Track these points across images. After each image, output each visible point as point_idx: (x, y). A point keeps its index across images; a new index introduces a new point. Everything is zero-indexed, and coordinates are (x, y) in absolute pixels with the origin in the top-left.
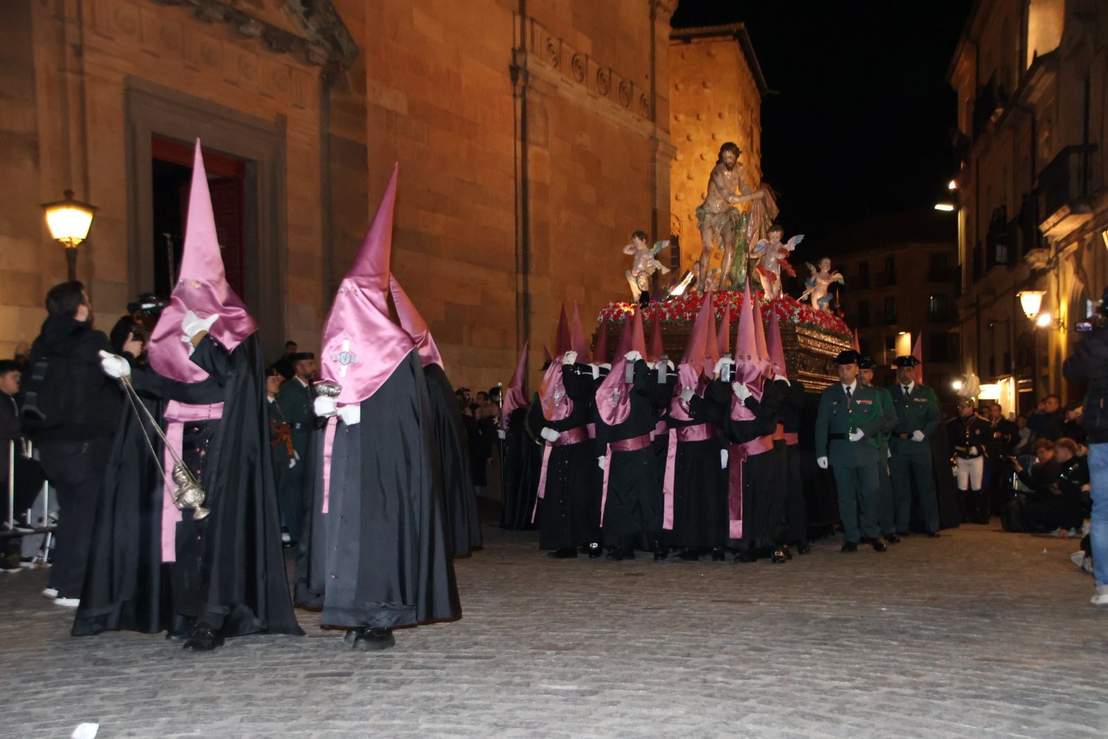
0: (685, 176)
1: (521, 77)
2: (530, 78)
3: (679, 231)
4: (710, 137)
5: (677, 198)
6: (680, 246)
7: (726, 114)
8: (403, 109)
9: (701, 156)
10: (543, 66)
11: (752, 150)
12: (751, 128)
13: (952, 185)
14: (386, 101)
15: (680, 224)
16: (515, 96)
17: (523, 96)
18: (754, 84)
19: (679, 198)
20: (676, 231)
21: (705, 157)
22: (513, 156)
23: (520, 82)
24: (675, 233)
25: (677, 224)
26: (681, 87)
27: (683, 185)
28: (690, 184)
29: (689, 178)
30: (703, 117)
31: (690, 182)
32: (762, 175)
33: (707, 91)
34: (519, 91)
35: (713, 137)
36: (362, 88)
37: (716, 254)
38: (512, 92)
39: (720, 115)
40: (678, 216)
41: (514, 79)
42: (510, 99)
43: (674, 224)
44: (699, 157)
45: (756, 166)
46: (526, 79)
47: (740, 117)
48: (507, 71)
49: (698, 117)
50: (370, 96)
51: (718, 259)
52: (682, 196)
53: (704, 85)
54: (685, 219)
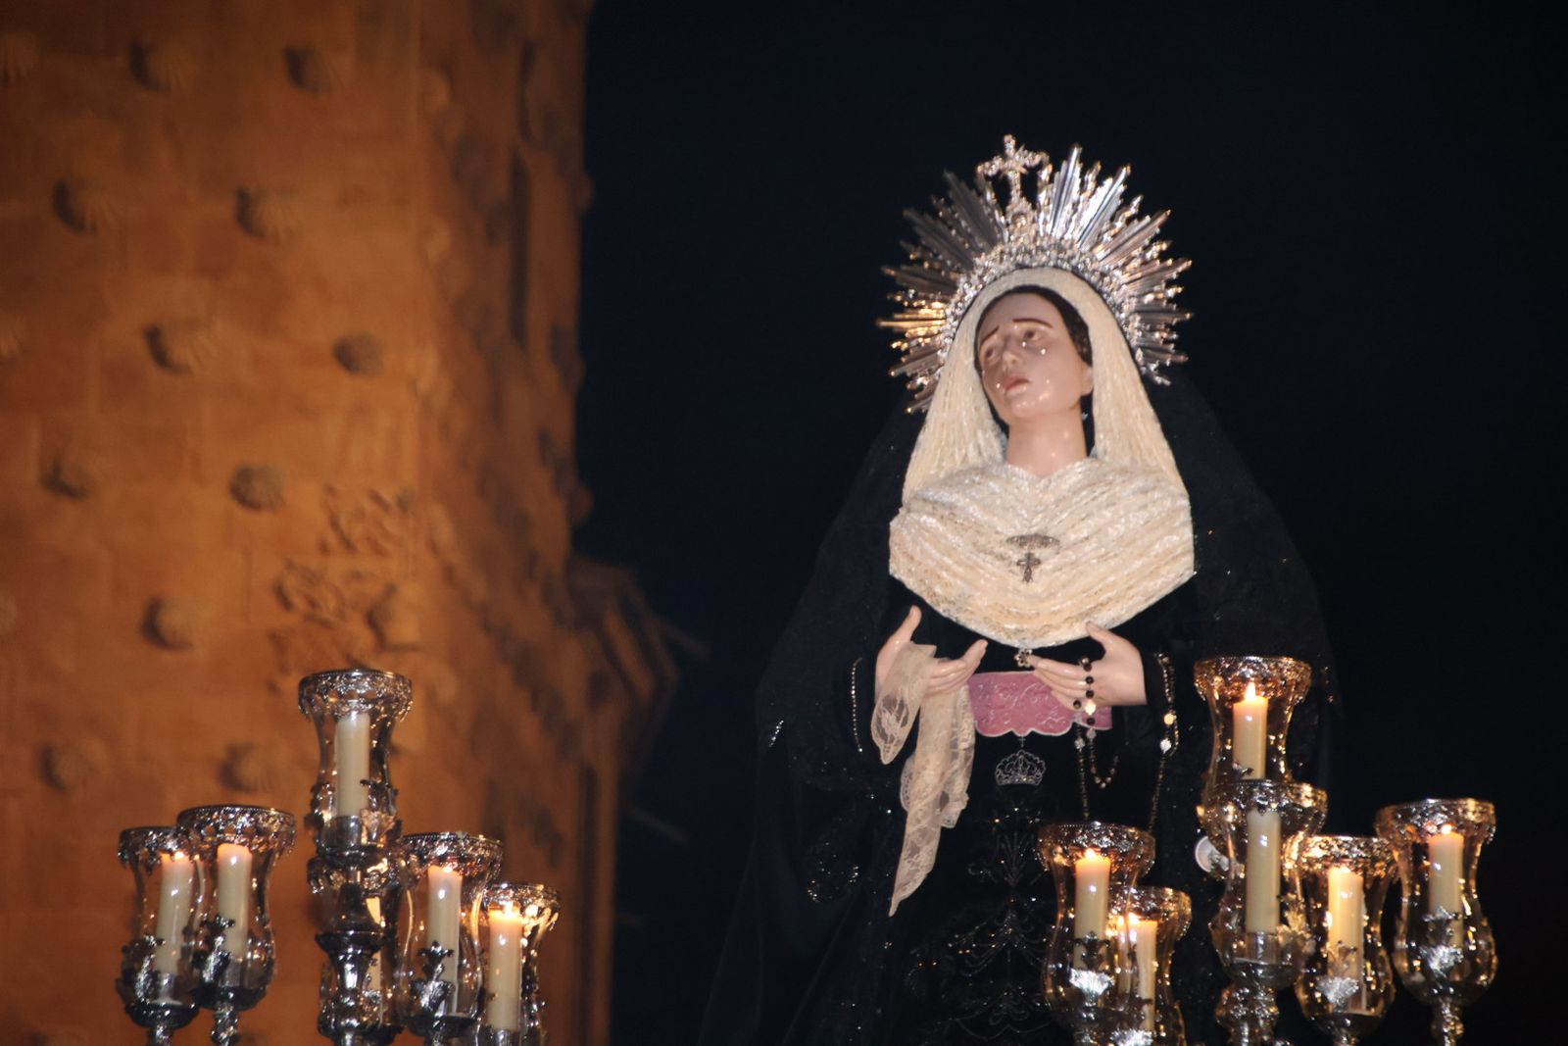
0: (29, 472)
4: (223, 209)
7: (341, 67)
9: (154, 338)
11: (518, 330)
12: (519, 176)
21: (183, 349)
28: (63, 528)
29: (59, 484)
31: (69, 510)
35: (245, 215)
39: (297, 66)
44: (140, 347)
45: (544, 439)
47: (441, 96)
54: (12, 772)
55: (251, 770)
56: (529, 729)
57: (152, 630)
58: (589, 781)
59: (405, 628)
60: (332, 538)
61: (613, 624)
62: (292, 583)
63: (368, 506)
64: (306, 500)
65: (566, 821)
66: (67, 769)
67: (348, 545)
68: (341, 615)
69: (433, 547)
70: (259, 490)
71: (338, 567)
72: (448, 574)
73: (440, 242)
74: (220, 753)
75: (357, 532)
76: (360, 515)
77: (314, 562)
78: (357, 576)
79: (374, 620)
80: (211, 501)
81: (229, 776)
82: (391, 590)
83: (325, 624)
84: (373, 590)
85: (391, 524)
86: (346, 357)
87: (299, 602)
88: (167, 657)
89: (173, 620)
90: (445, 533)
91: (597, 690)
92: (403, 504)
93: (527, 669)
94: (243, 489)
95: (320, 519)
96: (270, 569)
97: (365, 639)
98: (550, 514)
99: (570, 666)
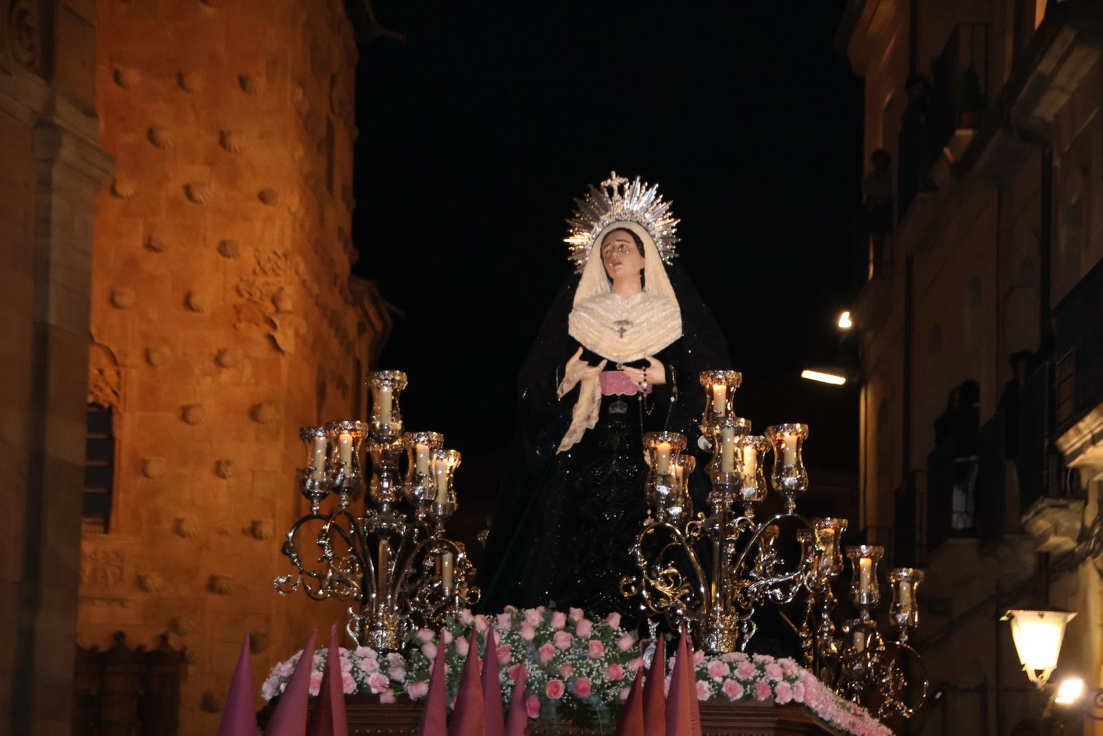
0: (138, 242)
3: (115, 393)
4: (214, 139)
5: (113, 302)
6: (117, 434)
7: (260, 82)
9: (187, 189)
11: (330, 188)
12: (330, 127)
13: (845, 321)
15: (118, 373)
19: (118, 299)
20: (108, 391)
21: (199, 194)
24: (105, 398)
25: (110, 372)
27: (131, 264)
28: (153, 264)
29: (150, 246)
30: (196, 82)
31: (155, 256)
32: (356, 256)
33: (211, 12)
35: (223, 141)
37: (218, 463)
39: (243, 83)
40: (114, 350)
43: (101, 372)
44: (182, 193)
45: (340, 231)
47: (299, 95)
49: (181, 82)
51: (224, 477)
52: (127, 297)
54: (134, 359)
55: (226, 359)
56: (335, 344)
57: (188, 304)
58: (358, 365)
59: (287, 305)
60: (258, 269)
61: (367, 303)
62: (242, 286)
63: (272, 256)
64: (247, 254)
65: (349, 380)
66: (155, 358)
67: (265, 272)
68: (261, 299)
69: (297, 273)
70: (229, 250)
71: (260, 280)
72: (304, 282)
73: (300, 153)
74: (215, 352)
75: (268, 266)
76: (269, 259)
77: (251, 278)
78: (268, 284)
79: (275, 301)
80: (211, 254)
81: (218, 361)
82: (281, 289)
83: (255, 302)
84: (274, 289)
85: (281, 264)
86: (263, 197)
87: (246, 295)
88: (194, 315)
89: (195, 300)
90: (302, 267)
91: (361, 328)
92: (285, 256)
93: (334, 320)
94: (223, 249)
95: (254, 262)
96: (234, 281)
97: (271, 308)
98: (342, 260)
99: (351, 319)
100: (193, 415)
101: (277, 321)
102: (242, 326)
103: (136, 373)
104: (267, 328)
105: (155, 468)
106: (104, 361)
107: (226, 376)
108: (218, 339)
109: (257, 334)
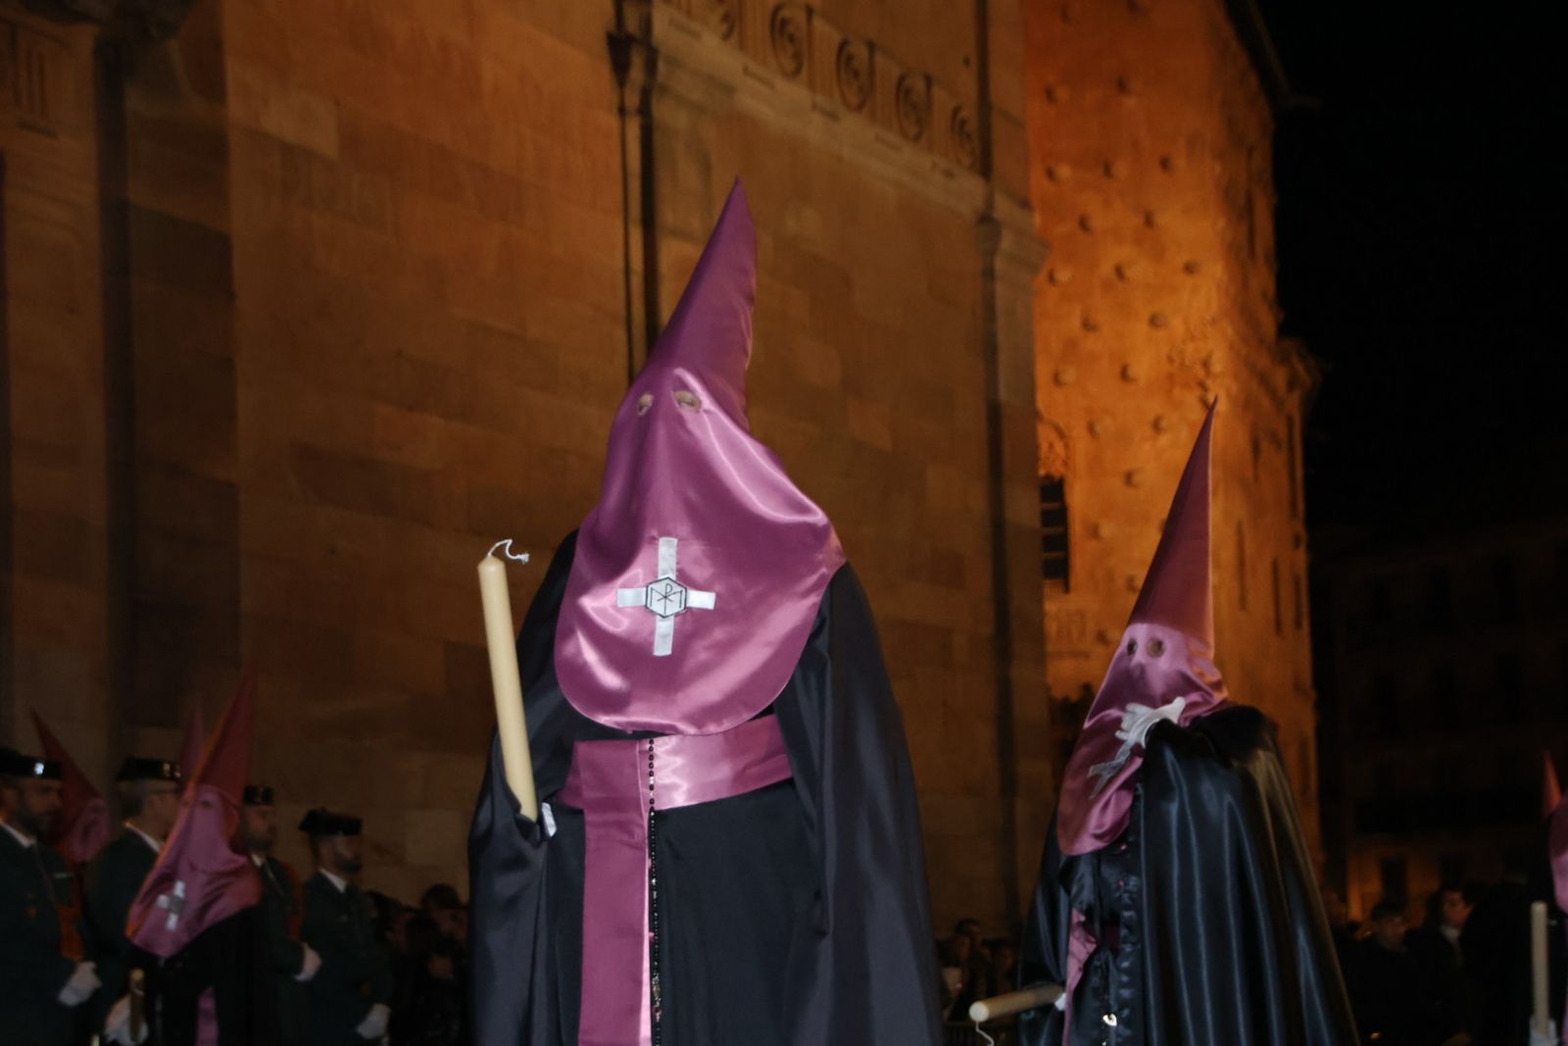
0: (1076, 323)
1: (637, 61)
2: (661, 66)
3: (1065, 464)
4: (1140, 220)
5: (1057, 380)
6: (1069, 503)
7: (1180, 162)
8: (325, 140)
9: (1118, 269)
10: (696, 35)
11: (1252, 253)
14: (280, 120)
15: (1065, 446)
16: (622, 111)
17: (645, 110)
18: (1253, 81)
19: (1062, 378)
20: (1058, 463)
21: (1129, 273)
22: (620, 264)
23: (636, 74)
24: (1057, 469)
25: (1059, 447)
26: (1062, 94)
27: (1071, 346)
28: (1090, 343)
29: (1088, 326)
30: (1121, 169)
31: (1092, 335)
32: (1281, 317)
33: (1130, 102)
34: (633, 100)
35: (1149, 221)
36: (212, 85)
38: (616, 100)
39: (1165, 164)
40: (1061, 424)
41: (620, 68)
42: (612, 121)
43: (1050, 446)
44: (1113, 273)
45: (1265, 294)
46: (651, 67)
47: (1218, 168)
48: (600, 46)
49: (1108, 171)
50: (236, 109)
52: (1070, 375)
53: (1122, 87)
54: (1079, 432)
55: (1164, 424)
56: (1266, 402)
57: (1124, 375)
58: (1290, 420)
59: (1217, 367)
60: (1187, 337)
61: (1295, 361)
62: (1174, 354)
63: (1200, 323)
64: (1177, 325)
65: (1282, 434)
66: (1098, 428)
67: (1194, 338)
68: (1193, 364)
69: (1225, 337)
70: (1159, 322)
71: (1190, 347)
72: (1232, 346)
73: (1221, 223)
74: (1152, 419)
75: (1196, 333)
76: (1197, 327)
77: (1181, 346)
78: (1198, 349)
79: (1206, 364)
80: (1141, 328)
81: (1156, 427)
82: (1210, 354)
83: (1187, 368)
84: (1204, 354)
85: (1209, 329)
86: (1189, 269)
87: (1178, 362)
88: (1131, 386)
89: (1132, 372)
90: (1230, 331)
91: (1291, 385)
92: (1213, 321)
93: (1264, 380)
94: (1154, 321)
95: (1183, 330)
96: (1165, 350)
97: (1200, 372)
98: (1268, 321)
99: (1280, 378)
100: (1136, 479)
101: (1209, 383)
102: (1177, 391)
103: (1082, 444)
104: (1198, 392)
105: (1106, 530)
106: (1053, 436)
107: (1164, 440)
108: (1154, 406)
109: (1191, 399)
